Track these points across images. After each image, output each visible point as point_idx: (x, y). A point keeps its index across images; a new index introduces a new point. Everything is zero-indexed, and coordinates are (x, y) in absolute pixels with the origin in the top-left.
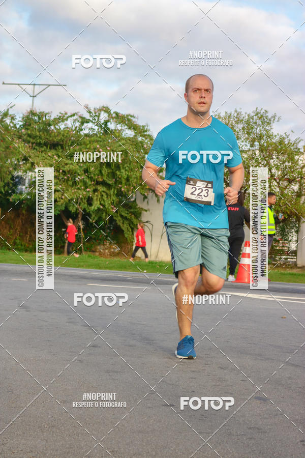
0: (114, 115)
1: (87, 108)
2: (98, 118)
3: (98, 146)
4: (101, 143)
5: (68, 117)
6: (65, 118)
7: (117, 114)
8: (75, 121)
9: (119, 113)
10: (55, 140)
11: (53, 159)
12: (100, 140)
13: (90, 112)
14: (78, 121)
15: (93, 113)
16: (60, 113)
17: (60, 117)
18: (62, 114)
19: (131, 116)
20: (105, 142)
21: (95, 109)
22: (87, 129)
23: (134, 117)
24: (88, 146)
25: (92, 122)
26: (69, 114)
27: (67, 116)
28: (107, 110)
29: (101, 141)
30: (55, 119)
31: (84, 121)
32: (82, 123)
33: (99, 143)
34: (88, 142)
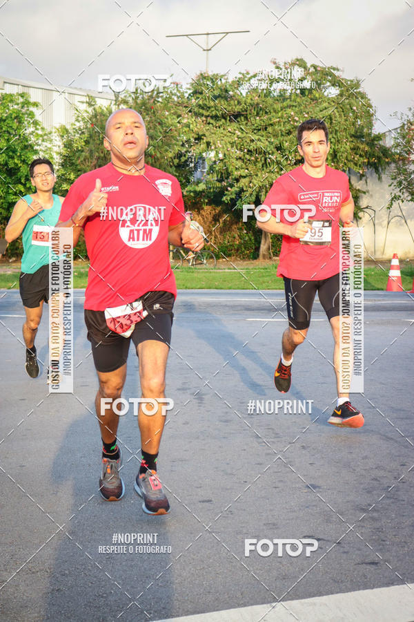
0: (312, 70)
1: (275, 63)
3: (292, 113)
4: (297, 109)
5: (250, 79)
6: (246, 79)
7: (315, 67)
9: (318, 66)
10: (236, 110)
11: (235, 136)
12: (295, 104)
13: (278, 68)
16: (240, 73)
17: (239, 78)
18: (243, 74)
19: (334, 69)
20: (302, 108)
21: (285, 63)
23: (338, 70)
24: (280, 114)
26: (252, 74)
27: (249, 76)
28: (301, 63)
29: (296, 107)
30: (233, 82)
33: (294, 108)
34: (279, 109)
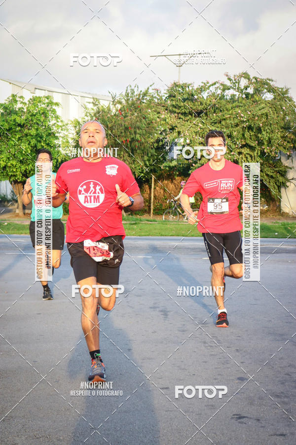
0: (254, 80)
1: (227, 76)
2: (239, 85)
3: (239, 111)
4: (243, 108)
5: (209, 87)
6: (207, 87)
7: (256, 79)
8: (216, 88)
9: (258, 78)
10: (199, 109)
11: (199, 127)
12: (241, 105)
13: (230, 79)
14: (220, 89)
15: (233, 79)
16: (202, 83)
17: (202, 86)
18: (204, 83)
19: (269, 80)
20: (246, 107)
21: (235, 76)
22: (229, 93)
23: (272, 81)
24: (230, 112)
25: (233, 88)
26: (211, 83)
27: (209, 85)
28: (246, 76)
29: (242, 107)
30: (197, 89)
31: (225, 88)
32: (224, 90)
33: (240, 108)
34: (230, 108)
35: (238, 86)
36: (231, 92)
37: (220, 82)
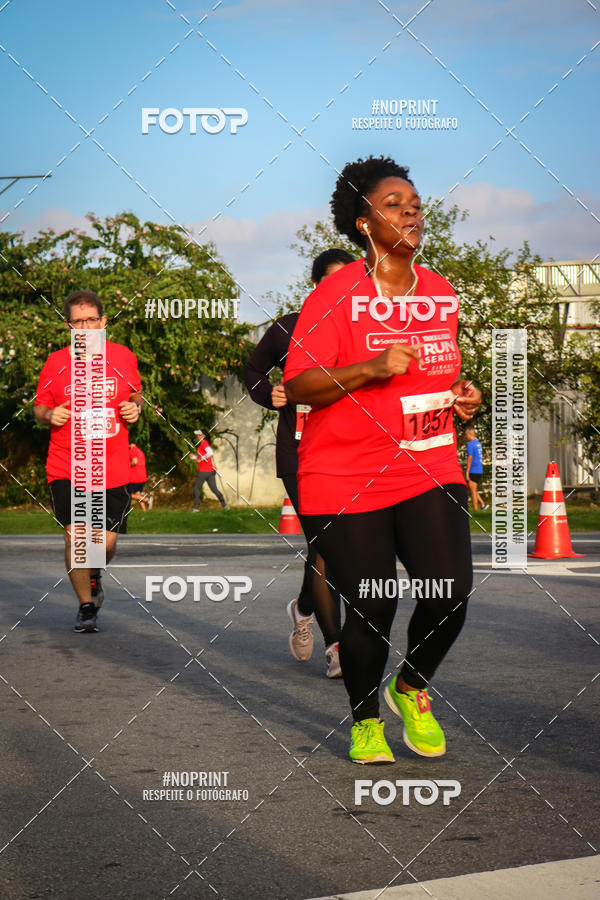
0: (146, 230)
1: (92, 219)
2: (116, 238)
3: (119, 292)
4: (125, 286)
5: (55, 241)
6: (50, 241)
7: (151, 226)
8: (70, 246)
9: (156, 225)
10: (35, 285)
11: (34, 323)
12: (121, 279)
13: (97, 227)
14: (77, 246)
15: (105, 227)
16: (41, 233)
17: (41, 240)
18: (45, 234)
19: (180, 229)
20: (132, 284)
21: (108, 220)
22: (95, 259)
25: (104, 245)
26: (58, 234)
27: (54, 237)
28: (131, 220)
29: (123, 282)
30: (31, 245)
31: (88, 245)
32: (85, 249)
33: (120, 285)
34: (99, 286)
35: (116, 242)
36: (101, 252)
37: (78, 233)
